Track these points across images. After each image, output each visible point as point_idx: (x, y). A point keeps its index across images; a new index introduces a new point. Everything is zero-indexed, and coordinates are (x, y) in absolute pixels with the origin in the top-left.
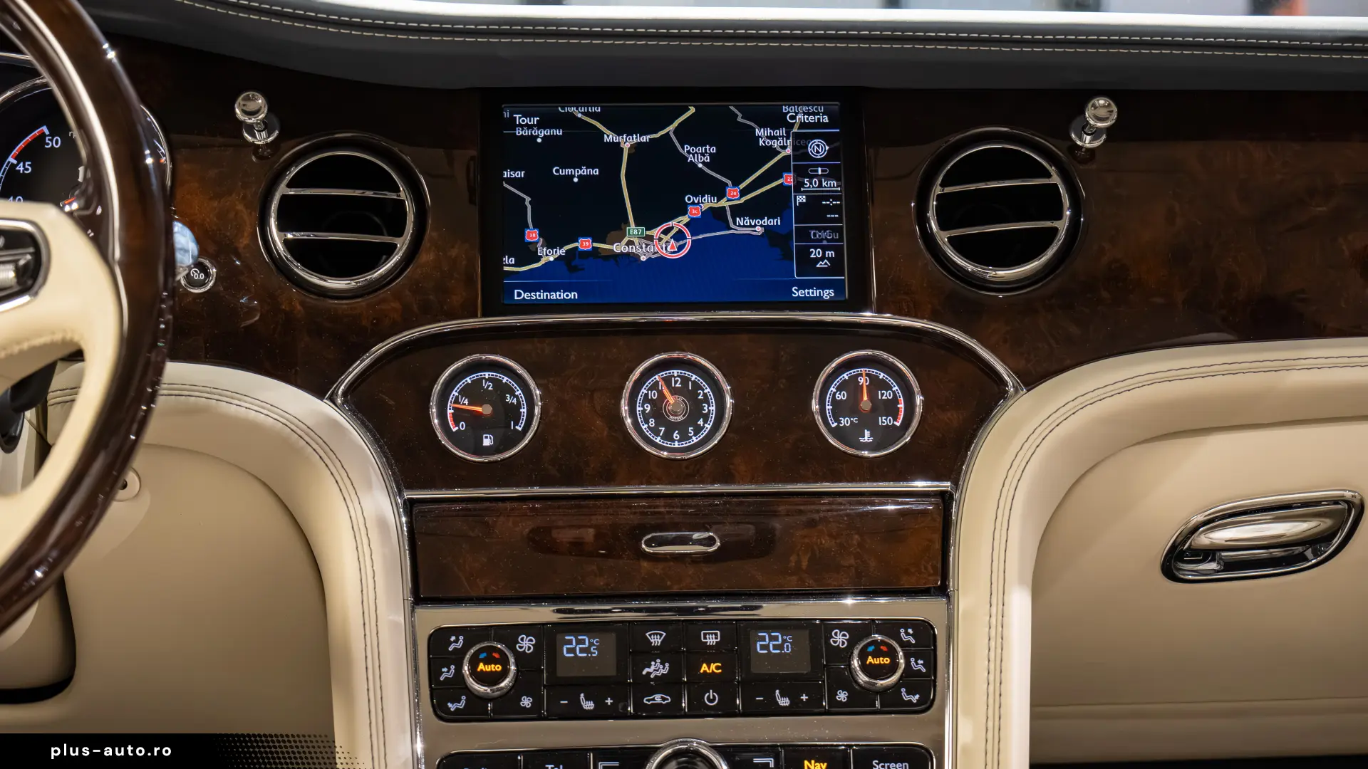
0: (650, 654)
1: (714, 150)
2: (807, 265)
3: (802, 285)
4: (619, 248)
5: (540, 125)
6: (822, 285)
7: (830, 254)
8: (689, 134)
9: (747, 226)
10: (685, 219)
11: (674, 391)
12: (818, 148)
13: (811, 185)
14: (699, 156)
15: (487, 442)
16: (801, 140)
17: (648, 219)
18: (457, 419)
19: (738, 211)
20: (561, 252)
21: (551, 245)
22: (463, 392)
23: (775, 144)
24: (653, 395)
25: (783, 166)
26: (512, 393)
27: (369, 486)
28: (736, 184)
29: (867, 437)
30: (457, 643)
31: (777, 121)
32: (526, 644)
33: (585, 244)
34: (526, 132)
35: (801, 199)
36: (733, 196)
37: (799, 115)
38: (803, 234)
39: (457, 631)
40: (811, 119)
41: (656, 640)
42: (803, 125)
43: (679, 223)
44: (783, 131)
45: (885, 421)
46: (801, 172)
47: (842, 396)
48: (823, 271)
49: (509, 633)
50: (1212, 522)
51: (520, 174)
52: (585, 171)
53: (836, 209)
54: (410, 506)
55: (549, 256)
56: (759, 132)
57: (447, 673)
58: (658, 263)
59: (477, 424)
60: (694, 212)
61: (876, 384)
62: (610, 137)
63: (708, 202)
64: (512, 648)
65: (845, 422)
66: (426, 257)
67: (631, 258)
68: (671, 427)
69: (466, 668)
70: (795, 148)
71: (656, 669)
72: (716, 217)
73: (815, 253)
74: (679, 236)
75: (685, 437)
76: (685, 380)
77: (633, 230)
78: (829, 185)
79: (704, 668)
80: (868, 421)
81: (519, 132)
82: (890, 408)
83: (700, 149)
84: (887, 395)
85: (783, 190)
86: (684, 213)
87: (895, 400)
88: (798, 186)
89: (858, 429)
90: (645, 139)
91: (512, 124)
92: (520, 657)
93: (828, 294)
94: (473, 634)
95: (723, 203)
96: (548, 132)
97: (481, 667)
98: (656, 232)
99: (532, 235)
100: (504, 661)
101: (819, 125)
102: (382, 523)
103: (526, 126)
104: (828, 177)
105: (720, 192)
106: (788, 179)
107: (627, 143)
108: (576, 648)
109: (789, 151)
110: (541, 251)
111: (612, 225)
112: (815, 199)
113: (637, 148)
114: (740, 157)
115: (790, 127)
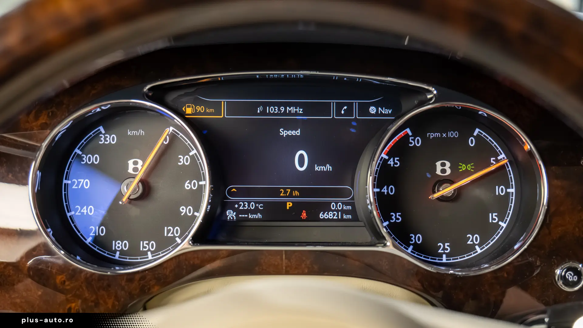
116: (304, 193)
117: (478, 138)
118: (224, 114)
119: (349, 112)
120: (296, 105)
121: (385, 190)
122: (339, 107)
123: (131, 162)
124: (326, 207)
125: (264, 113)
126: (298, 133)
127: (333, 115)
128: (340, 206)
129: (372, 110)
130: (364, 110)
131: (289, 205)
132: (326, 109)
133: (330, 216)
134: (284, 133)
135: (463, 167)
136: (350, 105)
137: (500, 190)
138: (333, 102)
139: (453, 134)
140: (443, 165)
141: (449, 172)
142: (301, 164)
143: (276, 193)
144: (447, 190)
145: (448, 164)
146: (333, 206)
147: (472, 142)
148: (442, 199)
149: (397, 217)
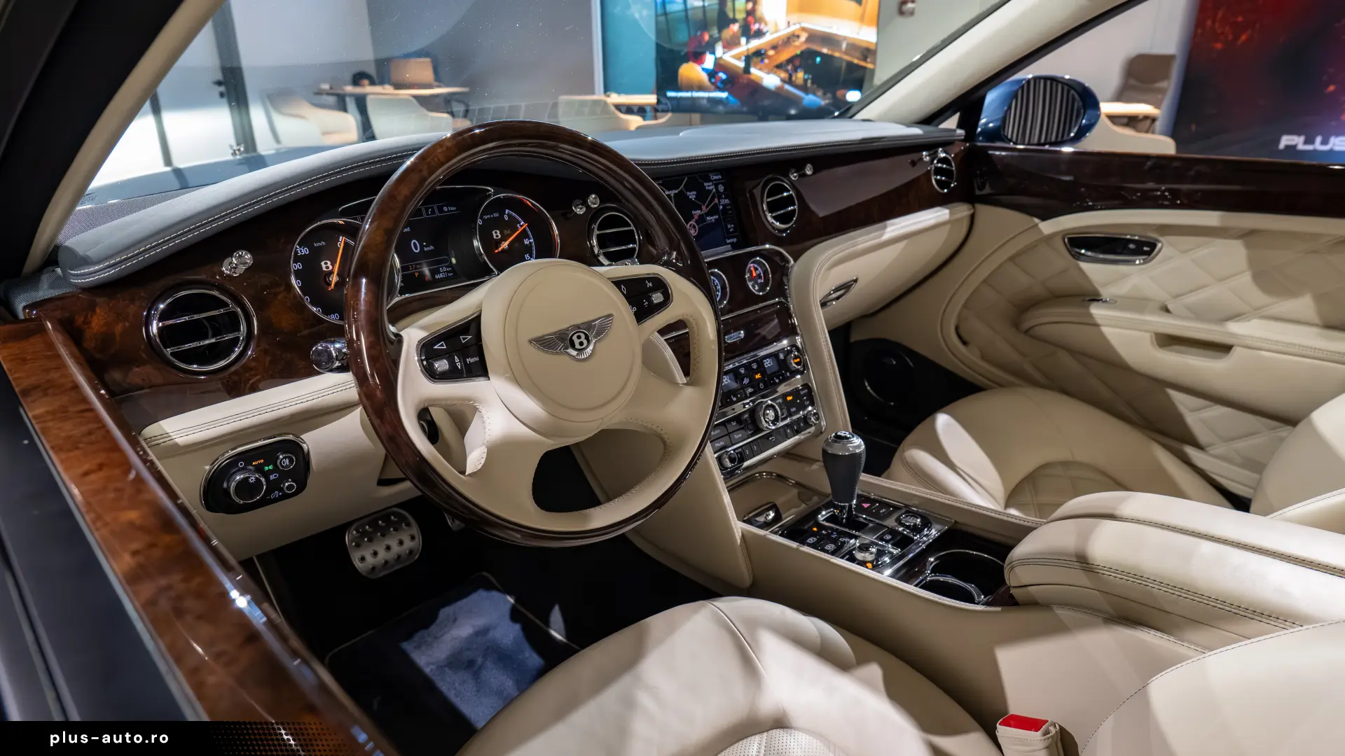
0: (743, 377)
1: (695, 193)
2: (728, 231)
3: (729, 238)
6: (733, 237)
7: (733, 226)
8: (688, 188)
9: (710, 219)
10: (694, 220)
12: (721, 188)
13: (722, 202)
14: (692, 195)
16: (716, 186)
19: (706, 214)
23: (711, 188)
25: (714, 196)
28: (704, 204)
29: (757, 288)
31: (709, 180)
35: (721, 207)
36: (704, 209)
37: (713, 177)
38: (724, 220)
40: (717, 177)
41: (742, 371)
42: (716, 180)
43: (693, 222)
44: (711, 183)
45: (759, 281)
46: (719, 198)
47: (748, 275)
48: (732, 232)
50: (831, 293)
53: (730, 209)
56: (706, 184)
60: (696, 217)
61: (756, 269)
63: (698, 212)
70: (716, 189)
71: (746, 382)
72: (702, 218)
73: (729, 226)
74: (694, 227)
78: (727, 201)
79: (757, 377)
80: (756, 282)
82: (760, 276)
83: (692, 193)
84: (758, 272)
85: (716, 204)
86: (693, 218)
87: (761, 274)
88: (720, 202)
90: (677, 191)
93: (735, 240)
95: (702, 212)
98: (688, 227)
101: (719, 179)
104: (725, 198)
105: (700, 208)
106: (716, 201)
109: (714, 190)
112: (724, 206)
113: (675, 194)
114: (703, 195)
115: (712, 181)
117: (508, 215)
119: (433, 212)
122: (427, 210)
123: (323, 263)
124: (437, 271)
126: (408, 229)
127: (425, 216)
128: (445, 269)
129: (445, 209)
130: (441, 210)
135: (506, 232)
136: (432, 208)
137: (526, 242)
138: (423, 208)
139: (496, 215)
140: (496, 233)
141: (500, 236)
142: (416, 249)
144: (505, 245)
145: (498, 232)
146: (441, 270)
147: (506, 218)
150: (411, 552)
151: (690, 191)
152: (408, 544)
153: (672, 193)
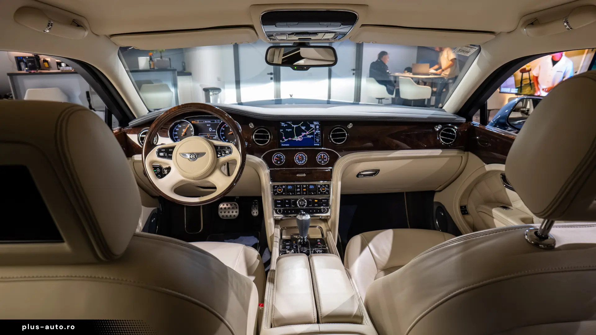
0: (297, 188)
1: (305, 127)
2: (316, 141)
3: (316, 144)
4: (294, 139)
5: (285, 124)
6: (318, 144)
7: (319, 140)
8: (302, 125)
9: (308, 136)
11: (300, 157)
12: (317, 127)
13: (316, 132)
14: (303, 128)
15: (279, 162)
16: (315, 126)
17: (297, 136)
18: (275, 160)
19: (308, 135)
20: (287, 140)
21: (286, 139)
22: (276, 157)
23: (312, 126)
24: (298, 157)
25: (313, 129)
26: (282, 157)
27: (266, 169)
28: (308, 131)
29: (323, 162)
30: (276, 187)
31: (313, 124)
32: (284, 187)
33: (290, 139)
34: (283, 125)
35: (315, 133)
36: (307, 133)
37: (315, 123)
38: (316, 137)
39: (276, 185)
40: (317, 123)
41: (298, 186)
42: (316, 124)
43: (301, 136)
45: (325, 160)
46: (316, 130)
47: (320, 157)
48: (318, 142)
49: (282, 186)
50: (363, 172)
51: (282, 130)
52: (290, 130)
53: (319, 134)
54: (270, 170)
55: (286, 140)
56: (310, 125)
57: (275, 190)
58: (298, 141)
59: (278, 161)
60: (303, 135)
61: (324, 156)
62: (293, 126)
63: (304, 134)
64: (282, 187)
65: (320, 160)
66: (271, 141)
67: (296, 140)
68: (300, 161)
69: (277, 190)
70: (315, 127)
71: (298, 190)
72: (305, 136)
73: (317, 140)
74: (301, 138)
75: (302, 162)
76: (302, 155)
77: (296, 137)
78: (319, 132)
79: (304, 190)
80: (323, 160)
81: (282, 125)
82: (325, 159)
83: (303, 127)
84: (325, 157)
85: (313, 132)
87: (326, 158)
88: (315, 131)
89: (321, 161)
90: (297, 126)
91: (281, 124)
92: (283, 188)
93: (318, 145)
94: (278, 186)
95: (306, 134)
96: (286, 125)
97: (279, 190)
98: (298, 137)
99: (284, 138)
100: (281, 189)
101: (318, 124)
102: (267, 174)
103: (283, 124)
105: (306, 132)
106: (314, 131)
107: (295, 126)
108: (289, 187)
109: (314, 127)
110: (285, 140)
111: (293, 137)
112: (317, 133)
113: (296, 127)
114: (308, 128)
115: (314, 124)
116: (211, 134)
118: (198, 122)
119: (218, 122)
120: (209, 121)
121: (222, 133)
122: (216, 121)
124: (214, 137)
125: (204, 122)
126: (210, 125)
131: (208, 136)
132: (214, 121)
133: (215, 138)
134: (208, 125)
136: (218, 121)
138: (215, 120)
142: (210, 130)
143: (206, 134)
148: (230, 134)
149: (224, 137)
150: (234, 216)
151: (303, 126)
152: (234, 213)
153: (295, 127)
